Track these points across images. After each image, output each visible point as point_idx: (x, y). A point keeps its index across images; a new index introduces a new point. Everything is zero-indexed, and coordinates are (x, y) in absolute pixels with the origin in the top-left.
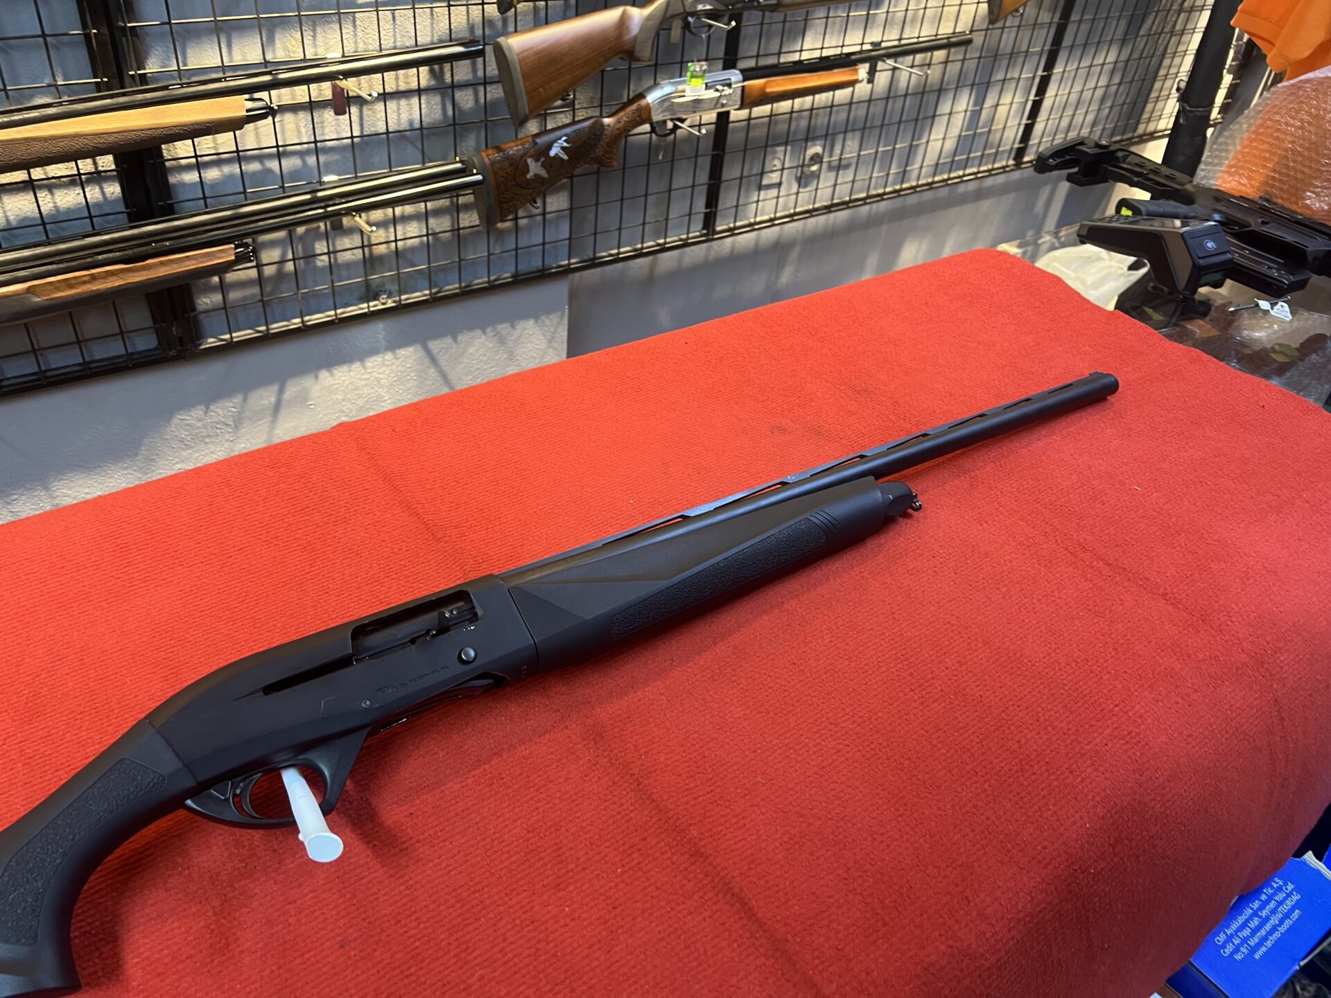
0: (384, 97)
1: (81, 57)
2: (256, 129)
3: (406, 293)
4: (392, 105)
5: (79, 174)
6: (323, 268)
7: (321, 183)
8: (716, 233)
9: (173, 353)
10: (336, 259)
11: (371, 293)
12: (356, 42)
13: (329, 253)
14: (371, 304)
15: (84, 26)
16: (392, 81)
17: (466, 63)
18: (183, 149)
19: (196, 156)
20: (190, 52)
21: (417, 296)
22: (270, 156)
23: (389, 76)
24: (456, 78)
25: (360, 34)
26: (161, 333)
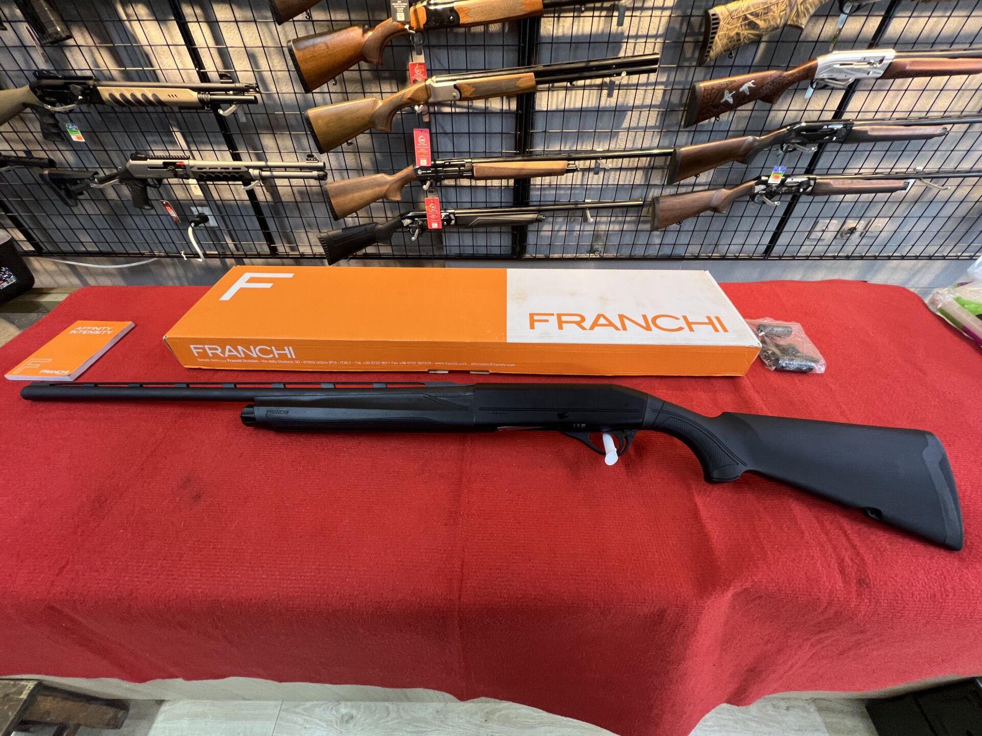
0: (621, 169)
1: (512, 142)
2: (566, 177)
3: (606, 253)
4: (623, 173)
5: (501, 186)
6: (576, 237)
7: (584, 201)
8: (769, 256)
9: (515, 257)
10: (582, 234)
11: (592, 251)
12: (616, 145)
13: (580, 231)
14: (591, 255)
15: (516, 131)
16: (626, 162)
17: (663, 158)
18: (537, 181)
19: (541, 185)
20: (550, 145)
21: (610, 255)
22: (568, 188)
23: (626, 160)
24: (655, 164)
25: (619, 141)
26: (513, 249)
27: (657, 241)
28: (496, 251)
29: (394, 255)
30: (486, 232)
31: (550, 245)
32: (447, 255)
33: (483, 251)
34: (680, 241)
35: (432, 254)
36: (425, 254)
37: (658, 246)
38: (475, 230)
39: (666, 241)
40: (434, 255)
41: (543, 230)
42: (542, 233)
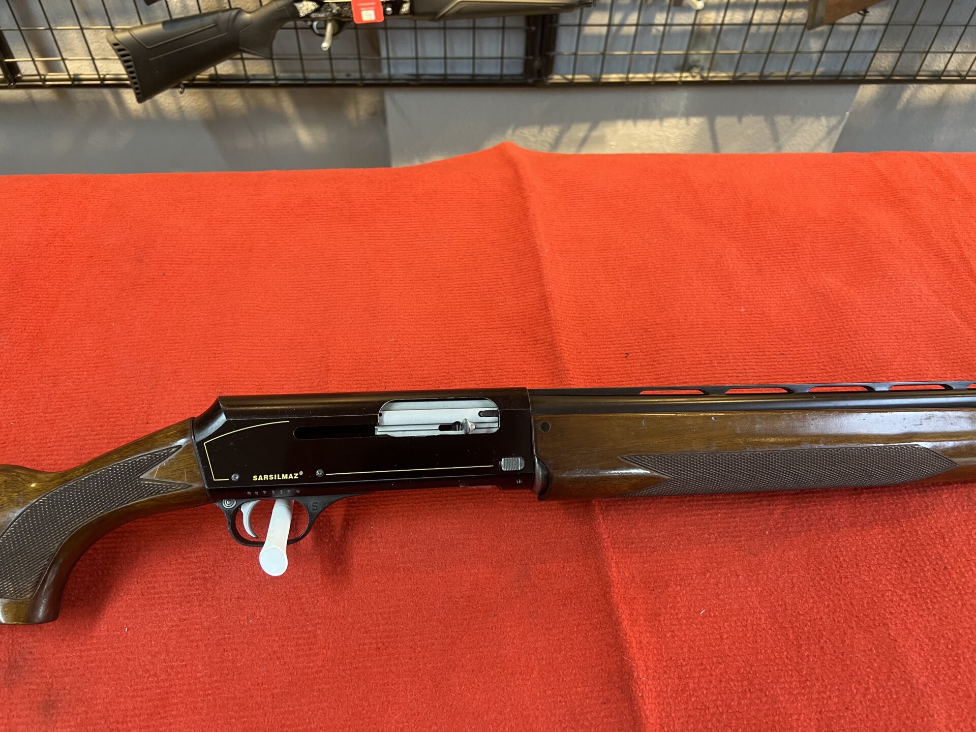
3: (714, 70)
6: (655, 37)
9: (530, 81)
10: (669, 31)
11: (686, 67)
13: (665, 25)
14: (685, 75)
21: (723, 75)
26: (527, 64)
27: (815, 45)
28: (491, 69)
29: (276, 79)
30: (474, 28)
31: (603, 54)
32: (390, 78)
33: (463, 69)
34: (860, 45)
35: (357, 75)
36: (342, 76)
37: (815, 57)
38: (449, 23)
39: (831, 45)
40: (362, 79)
41: (590, 21)
42: (587, 30)
